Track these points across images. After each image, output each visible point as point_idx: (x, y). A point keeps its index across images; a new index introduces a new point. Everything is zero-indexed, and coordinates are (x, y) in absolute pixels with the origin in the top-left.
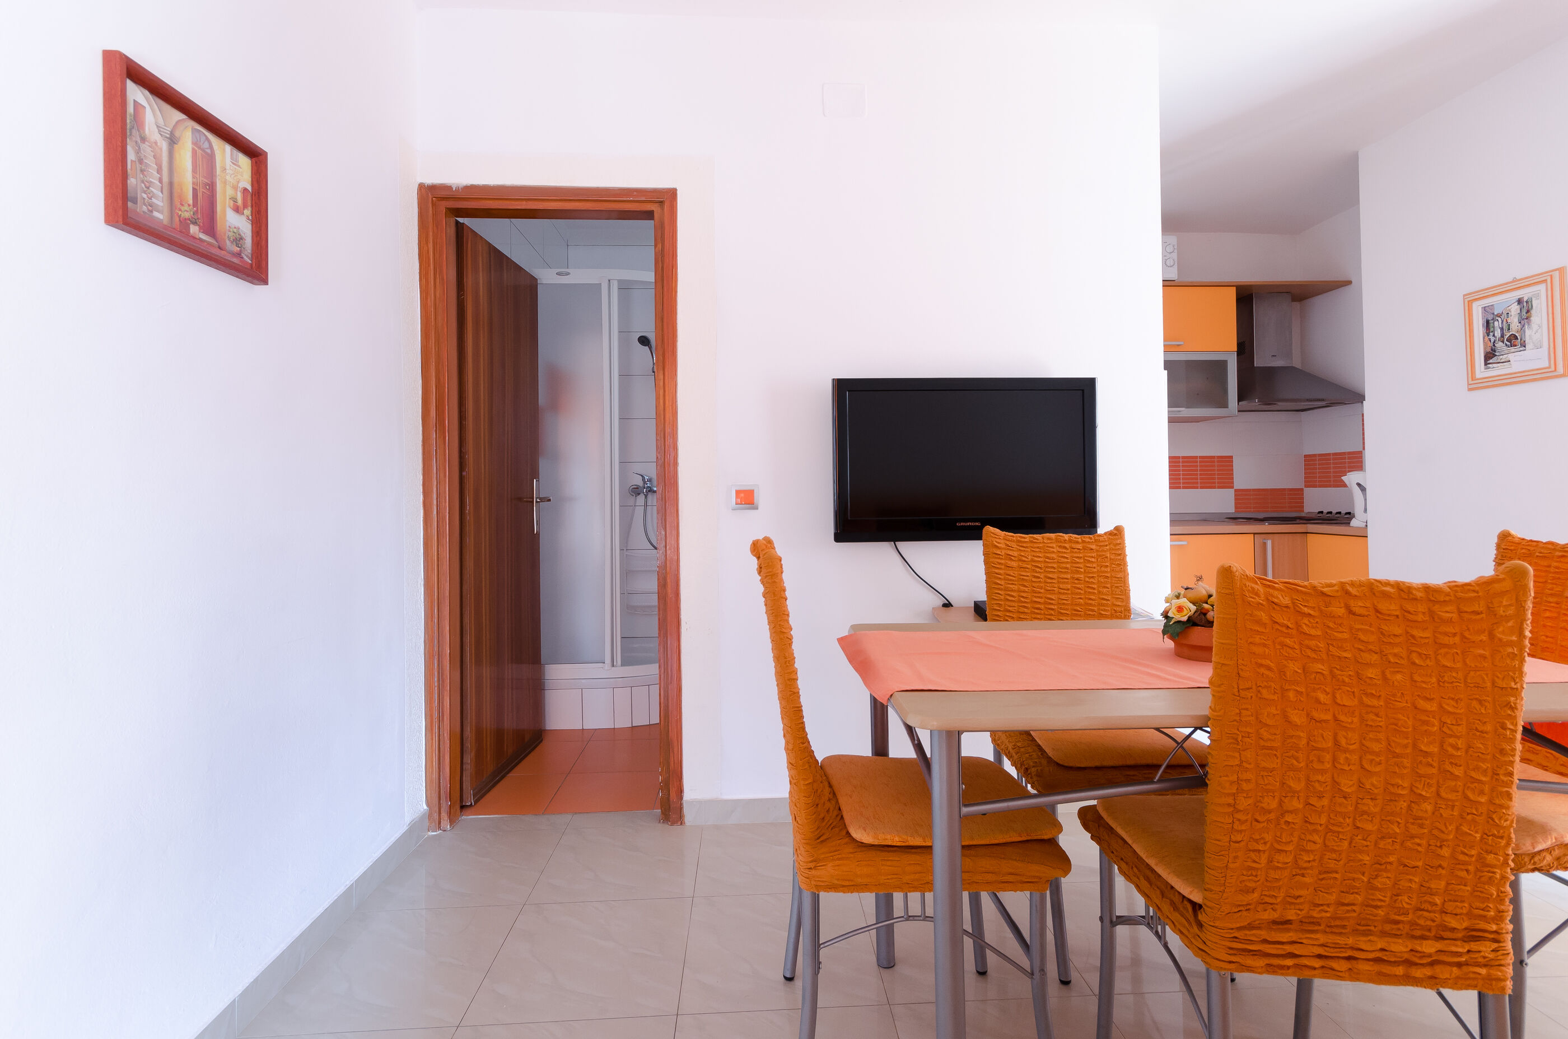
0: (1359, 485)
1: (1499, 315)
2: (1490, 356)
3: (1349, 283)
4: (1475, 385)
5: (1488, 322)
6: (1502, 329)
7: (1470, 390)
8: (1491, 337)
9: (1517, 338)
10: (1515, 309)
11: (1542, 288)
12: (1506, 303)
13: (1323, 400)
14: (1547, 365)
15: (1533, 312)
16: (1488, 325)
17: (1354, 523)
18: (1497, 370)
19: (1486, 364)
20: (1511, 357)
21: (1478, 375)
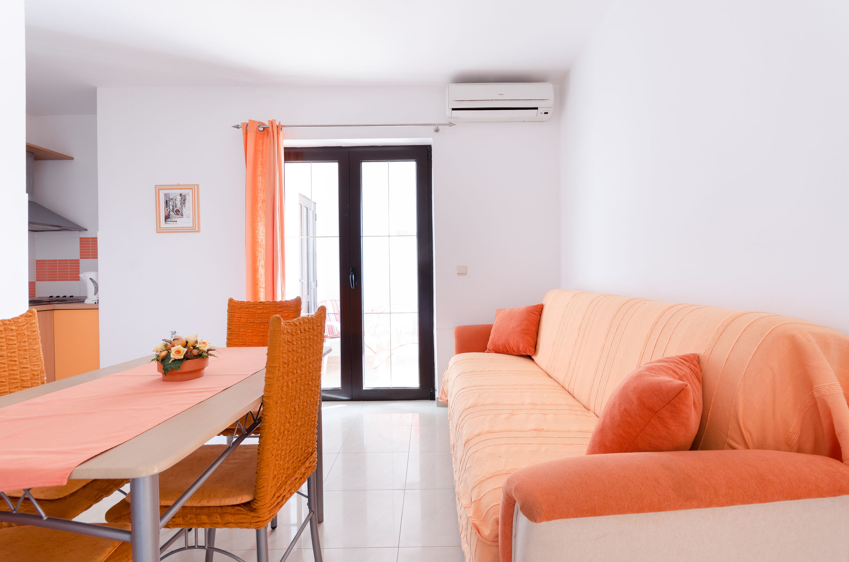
0: (91, 279)
1: (172, 199)
2: (167, 217)
3: (72, 158)
4: (160, 230)
5: (167, 201)
6: (173, 206)
7: (157, 232)
8: (168, 209)
9: (179, 212)
10: (179, 198)
11: (190, 191)
12: (174, 194)
13: (60, 227)
14: (192, 226)
15: (186, 201)
16: (167, 202)
17: (87, 301)
18: (170, 225)
19: (165, 221)
20: (178, 220)
21: (162, 226)
